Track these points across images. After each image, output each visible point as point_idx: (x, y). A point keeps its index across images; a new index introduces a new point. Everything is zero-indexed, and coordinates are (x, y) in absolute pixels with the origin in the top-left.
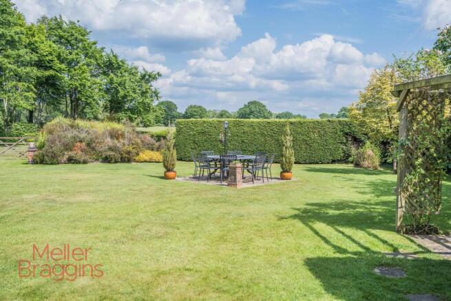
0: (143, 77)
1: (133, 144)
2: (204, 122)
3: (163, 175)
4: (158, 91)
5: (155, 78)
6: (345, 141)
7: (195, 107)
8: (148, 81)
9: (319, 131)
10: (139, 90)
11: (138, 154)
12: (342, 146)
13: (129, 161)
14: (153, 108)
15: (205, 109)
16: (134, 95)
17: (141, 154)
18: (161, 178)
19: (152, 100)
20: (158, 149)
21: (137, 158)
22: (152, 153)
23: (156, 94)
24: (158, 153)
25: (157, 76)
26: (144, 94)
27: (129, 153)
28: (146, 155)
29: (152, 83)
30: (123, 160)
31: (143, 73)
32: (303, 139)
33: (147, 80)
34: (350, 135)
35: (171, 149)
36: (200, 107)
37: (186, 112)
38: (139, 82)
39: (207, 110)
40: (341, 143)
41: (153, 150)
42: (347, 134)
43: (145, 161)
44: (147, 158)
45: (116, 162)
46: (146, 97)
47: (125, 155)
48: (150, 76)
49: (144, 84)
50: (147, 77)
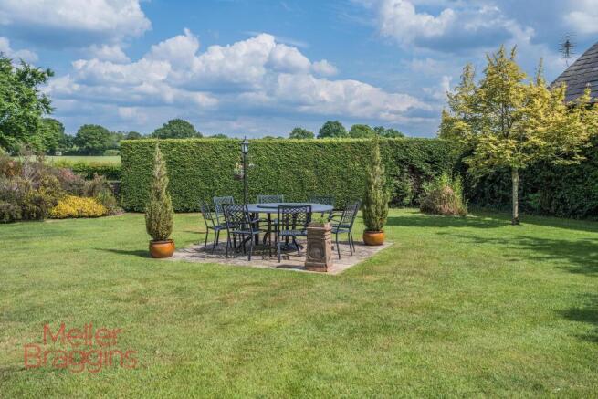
0: (22, 76)
1: (45, 186)
2: (173, 144)
3: (147, 248)
4: (49, 99)
5: (42, 79)
6: (399, 173)
7: (91, 127)
8: (30, 84)
9: (361, 158)
10: (17, 96)
11: (55, 204)
12: (395, 181)
13: (39, 217)
14: (41, 127)
15: (107, 131)
16: (7, 105)
17: (61, 204)
18: (141, 254)
19: (39, 114)
20: (91, 193)
21: (54, 211)
22: (81, 200)
23: (45, 103)
24: (91, 201)
25: (46, 75)
26: (24, 102)
27: (39, 202)
28: (71, 204)
29: (39, 87)
30: (28, 216)
31: (22, 68)
32: (338, 171)
33: (30, 81)
34: (406, 164)
35: (163, 195)
36: (99, 127)
37: (78, 135)
38: (15, 83)
39: (110, 131)
40: (394, 176)
41: (80, 195)
42: (402, 161)
43: (70, 216)
44: (73, 211)
45: (12, 220)
46: (30, 108)
47: (30, 207)
48: (34, 74)
49: (24, 87)
50: (29, 76)
